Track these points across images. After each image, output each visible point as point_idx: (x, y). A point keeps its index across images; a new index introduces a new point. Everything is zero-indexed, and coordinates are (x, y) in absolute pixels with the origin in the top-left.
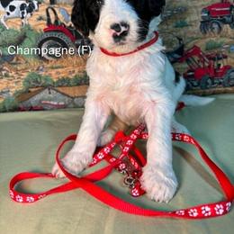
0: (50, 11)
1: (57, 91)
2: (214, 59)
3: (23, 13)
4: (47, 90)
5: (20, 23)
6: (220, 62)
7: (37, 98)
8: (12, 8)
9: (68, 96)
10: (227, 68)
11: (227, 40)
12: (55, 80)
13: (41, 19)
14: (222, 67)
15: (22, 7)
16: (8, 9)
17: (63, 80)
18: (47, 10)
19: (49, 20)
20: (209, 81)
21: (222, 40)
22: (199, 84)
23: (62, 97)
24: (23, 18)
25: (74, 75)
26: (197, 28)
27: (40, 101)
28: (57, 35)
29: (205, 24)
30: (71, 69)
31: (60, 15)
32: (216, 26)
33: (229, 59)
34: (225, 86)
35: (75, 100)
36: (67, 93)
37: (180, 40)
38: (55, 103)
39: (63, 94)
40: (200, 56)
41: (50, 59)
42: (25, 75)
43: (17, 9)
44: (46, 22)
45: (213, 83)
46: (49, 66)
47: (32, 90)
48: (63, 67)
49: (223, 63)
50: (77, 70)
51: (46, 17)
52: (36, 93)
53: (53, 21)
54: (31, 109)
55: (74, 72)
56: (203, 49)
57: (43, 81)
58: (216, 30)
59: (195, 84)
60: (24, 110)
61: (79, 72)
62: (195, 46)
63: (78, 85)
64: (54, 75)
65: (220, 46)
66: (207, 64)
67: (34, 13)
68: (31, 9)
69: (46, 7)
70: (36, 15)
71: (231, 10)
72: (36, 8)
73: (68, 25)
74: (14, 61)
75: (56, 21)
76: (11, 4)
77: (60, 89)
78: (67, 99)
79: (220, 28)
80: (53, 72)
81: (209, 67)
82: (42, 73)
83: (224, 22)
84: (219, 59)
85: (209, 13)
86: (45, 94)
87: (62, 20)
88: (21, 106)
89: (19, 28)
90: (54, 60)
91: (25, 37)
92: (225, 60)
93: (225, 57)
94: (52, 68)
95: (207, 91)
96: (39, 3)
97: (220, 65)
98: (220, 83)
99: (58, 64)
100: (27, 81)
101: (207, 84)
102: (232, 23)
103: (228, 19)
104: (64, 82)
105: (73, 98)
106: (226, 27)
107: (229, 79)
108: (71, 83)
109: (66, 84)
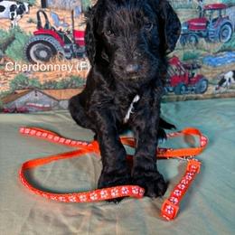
0: (41, 14)
1: (44, 93)
2: (189, 69)
3: (13, 14)
4: (33, 92)
5: (9, 24)
6: (194, 71)
7: (23, 99)
9: (54, 99)
10: (200, 77)
11: (203, 52)
12: (42, 83)
13: (31, 21)
14: (195, 76)
15: (12, 8)
17: (50, 83)
18: (38, 13)
19: (39, 24)
20: (183, 88)
21: (199, 51)
22: (174, 90)
23: (48, 100)
24: (12, 19)
25: (61, 79)
27: (26, 103)
28: (47, 39)
29: (185, 37)
30: (58, 72)
31: (50, 19)
32: (193, 39)
33: (202, 69)
34: (196, 93)
35: (61, 103)
36: (53, 95)
38: (41, 105)
39: (50, 97)
40: (178, 66)
41: (38, 62)
42: (13, 77)
43: (7, 10)
44: (36, 25)
45: (187, 90)
47: (19, 92)
49: (197, 72)
50: (64, 75)
51: (36, 20)
52: (23, 94)
53: (43, 25)
54: (15, 111)
55: (60, 75)
56: (181, 59)
57: (30, 83)
58: (193, 42)
59: (171, 89)
60: (7, 112)
61: (67, 76)
62: (174, 56)
63: (65, 88)
64: (42, 78)
65: (195, 57)
66: (183, 73)
67: (25, 15)
69: (37, 10)
70: (26, 17)
71: (206, 27)
72: (27, 10)
73: (58, 29)
74: (2, 62)
75: (47, 25)
76: (2, 4)
77: (46, 92)
79: (197, 41)
80: (41, 75)
81: (185, 75)
82: (30, 76)
83: (201, 35)
84: (194, 68)
85: (188, 27)
86: (31, 96)
87: (52, 24)
88: (5, 107)
89: (7, 29)
90: (42, 63)
91: (14, 39)
92: (199, 70)
93: (199, 67)
95: (181, 96)
96: (30, 5)
97: (193, 74)
98: (193, 90)
100: (14, 82)
101: (181, 90)
102: (207, 38)
103: (204, 34)
104: (51, 85)
105: (59, 101)
106: (202, 40)
107: (201, 87)
108: (58, 86)
109: (53, 87)
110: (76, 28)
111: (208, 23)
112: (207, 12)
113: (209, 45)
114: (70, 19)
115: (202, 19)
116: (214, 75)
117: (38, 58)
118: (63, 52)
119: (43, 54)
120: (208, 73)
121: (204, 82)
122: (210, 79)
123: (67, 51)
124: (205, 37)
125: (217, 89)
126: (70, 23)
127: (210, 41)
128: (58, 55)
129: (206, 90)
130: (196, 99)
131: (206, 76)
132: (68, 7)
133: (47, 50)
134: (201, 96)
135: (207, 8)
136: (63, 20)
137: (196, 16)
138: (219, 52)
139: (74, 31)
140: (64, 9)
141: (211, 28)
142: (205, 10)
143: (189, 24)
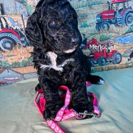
0: (2, 19)
1: (13, 71)
4: (6, 70)
7: (1, 75)
9: (20, 73)
10: (114, 52)
11: (113, 34)
12: (11, 64)
14: (110, 51)
17: (15, 63)
19: (2, 25)
20: (104, 60)
21: (110, 34)
22: (97, 62)
23: (16, 74)
25: (21, 60)
26: (93, 28)
28: (9, 35)
29: (99, 25)
30: (20, 56)
31: (9, 22)
32: (105, 26)
34: (114, 64)
35: (25, 75)
37: (84, 35)
38: (13, 79)
39: (17, 72)
40: (97, 45)
41: (6, 50)
45: (106, 62)
46: (6, 55)
48: (14, 56)
50: (23, 58)
52: (0, 72)
53: (5, 26)
55: (21, 58)
56: (98, 40)
57: (3, 65)
58: (106, 28)
59: (95, 62)
61: (25, 58)
62: (93, 39)
63: (25, 66)
64: (10, 61)
65: (109, 38)
73: (15, 28)
75: (7, 26)
77: (14, 69)
78: (19, 75)
79: (108, 27)
80: (9, 59)
81: (103, 51)
82: (2, 60)
83: (111, 23)
85: (101, 18)
86: (5, 73)
87: (10, 25)
90: (8, 51)
94: (8, 56)
95: (104, 67)
98: (111, 62)
99: (11, 53)
101: (102, 62)
102: (116, 24)
103: (113, 21)
105: (23, 74)
106: (112, 26)
107: (116, 59)
108: (21, 65)
109: (17, 66)
111: (115, 13)
112: (114, 5)
113: (118, 28)
114: (22, 21)
115: (110, 11)
116: (125, 50)
117: (5, 48)
118: (20, 43)
119: (8, 45)
120: (120, 49)
121: (118, 55)
122: (122, 53)
123: (23, 42)
124: (114, 24)
125: (129, 60)
126: (22, 23)
127: (119, 26)
128: (18, 45)
129: (121, 61)
130: (115, 68)
131: (119, 51)
132: (18, 13)
133: (10, 42)
134: (118, 65)
135: (114, 2)
136: (16, 22)
137: (107, 9)
138: (127, 33)
140: (16, 14)
141: (118, 16)
142: (112, 4)
143: (101, 15)
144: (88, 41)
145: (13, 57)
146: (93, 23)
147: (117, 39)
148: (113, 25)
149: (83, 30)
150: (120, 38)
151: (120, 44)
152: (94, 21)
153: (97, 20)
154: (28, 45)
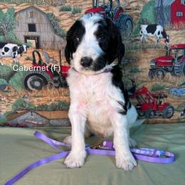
0: (35, 53)
1: (37, 114)
2: (157, 98)
3: (15, 54)
4: (30, 113)
5: (12, 61)
6: (161, 100)
8: (7, 50)
9: (46, 118)
10: (166, 105)
11: (168, 84)
12: (36, 106)
13: (28, 59)
14: (162, 103)
15: (14, 49)
16: (3, 50)
17: (43, 106)
18: (33, 53)
19: (34, 61)
20: (152, 113)
21: (165, 83)
22: (144, 114)
23: (41, 119)
24: (14, 57)
25: (51, 103)
26: (146, 74)
28: (40, 72)
29: (153, 71)
30: (49, 98)
31: (43, 57)
32: (160, 73)
33: (168, 98)
34: (164, 118)
35: (51, 121)
36: (45, 115)
37: (133, 82)
38: (36, 123)
39: (42, 116)
40: (147, 95)
41: (34, 89)
42: (14, 100)
43: (10, 51)
44: (32, 62)
45: (155, 115)
46: (33, 94)
47: (19, 112)
48: (42, 96)
49: (164, 101)
50: (53, 100)
51: (32, 58)
52: (22, 114)
53: (37, 61)
54: (17, 126)
55: (51, 100)
56: (149, 89)
57: (27, 106)
58: (160, 76)
59: (142, 114)
60: (11, 126)
61: (55, 101)
62: (144, 87)
63: (54, 110)
64: (36, 102)
65: (162, 88)
66: (151, 101)
67: (23, 54)
68: (21, 51)
69: (33, 50)
70: (25, 56)
71: (172, 62)
72: (25, 50)
73: (49, 65)
74: (6, 89)
75: (40, 62)
76: (6, 46)
77: (40, 113)
78: (44, 120)
79: (164, 75)
80: (35, 100)
81: (153, 103)
82: (27, 100)
83: (167, 71)
84: (161, 97)
85: (156, 63)
86: (28, 115)
87: (44, 61)
88: (9, 122)
89: (11, 65)
90: (37, 91)
91: (15, 72)
92: (165, 99)
93: (166, 97)
94: (35, 97)
95: (151, 120)
96: (27, 47)
97: (161, 102)
98: (160, 115)
99: (39, 94)
100: (15, 105)
101: (151, 115)
102: (173, 72)
103: (170, 69)
104: (43, 108)
105: (49, 120)
106: (168, 75)
107: (167, 113)
108: (49, 108)
109: (44, 109)
110: (63, 65)
111: (173, 60)
112: (173, 51)
113: (174, 78)
114: (58, 57)
115: (168, 57)
116: (179, 104)
117: (33, 86)
118: (52, 82)
119: (37, 84)
120: (174, 102)
121: (171, 109)
122: (175, 107)
123: (55, 82)
124: (171, 72)
125: (182, 115)
126: (58, 60)
127: (176, 75)
128: (49, 85)
129: (172, 115)
130: (164, 122)
131: (173, 104)
132: (56, 48)
133: (40, 81)
134: (168, 120)
135: (173, 47)
136: (53, 58)
137: (164, 55)
139: (61, 66)
140: (53, 49)
141: (176, 64)
142: (170, 50)
143: (157, 61)
144: (137, 89)
145: (40, 99)
146: (145, 69)
147: (173, 90)
148: (169, 73)
149: (132, 75)
150: (175, 89)
151: (175, 97)
152: (147, 66)
153: (151, 66)
154: (62, 87)
